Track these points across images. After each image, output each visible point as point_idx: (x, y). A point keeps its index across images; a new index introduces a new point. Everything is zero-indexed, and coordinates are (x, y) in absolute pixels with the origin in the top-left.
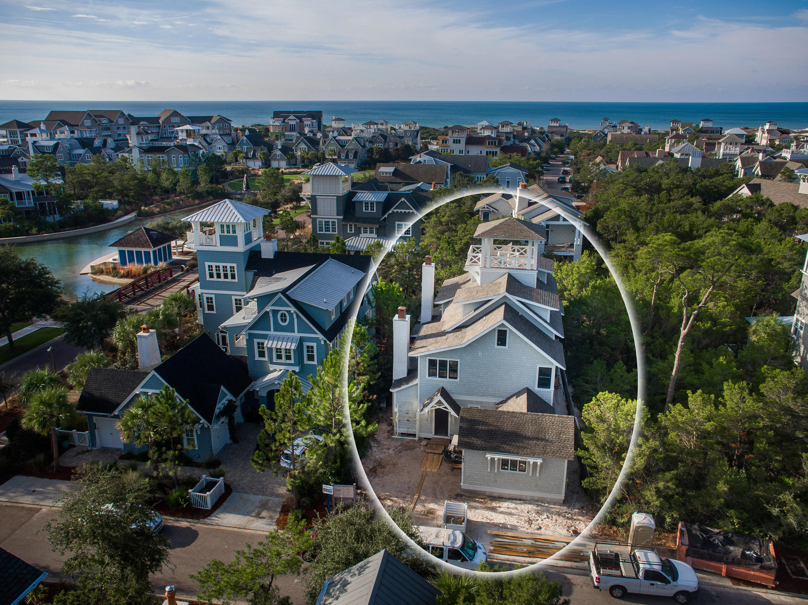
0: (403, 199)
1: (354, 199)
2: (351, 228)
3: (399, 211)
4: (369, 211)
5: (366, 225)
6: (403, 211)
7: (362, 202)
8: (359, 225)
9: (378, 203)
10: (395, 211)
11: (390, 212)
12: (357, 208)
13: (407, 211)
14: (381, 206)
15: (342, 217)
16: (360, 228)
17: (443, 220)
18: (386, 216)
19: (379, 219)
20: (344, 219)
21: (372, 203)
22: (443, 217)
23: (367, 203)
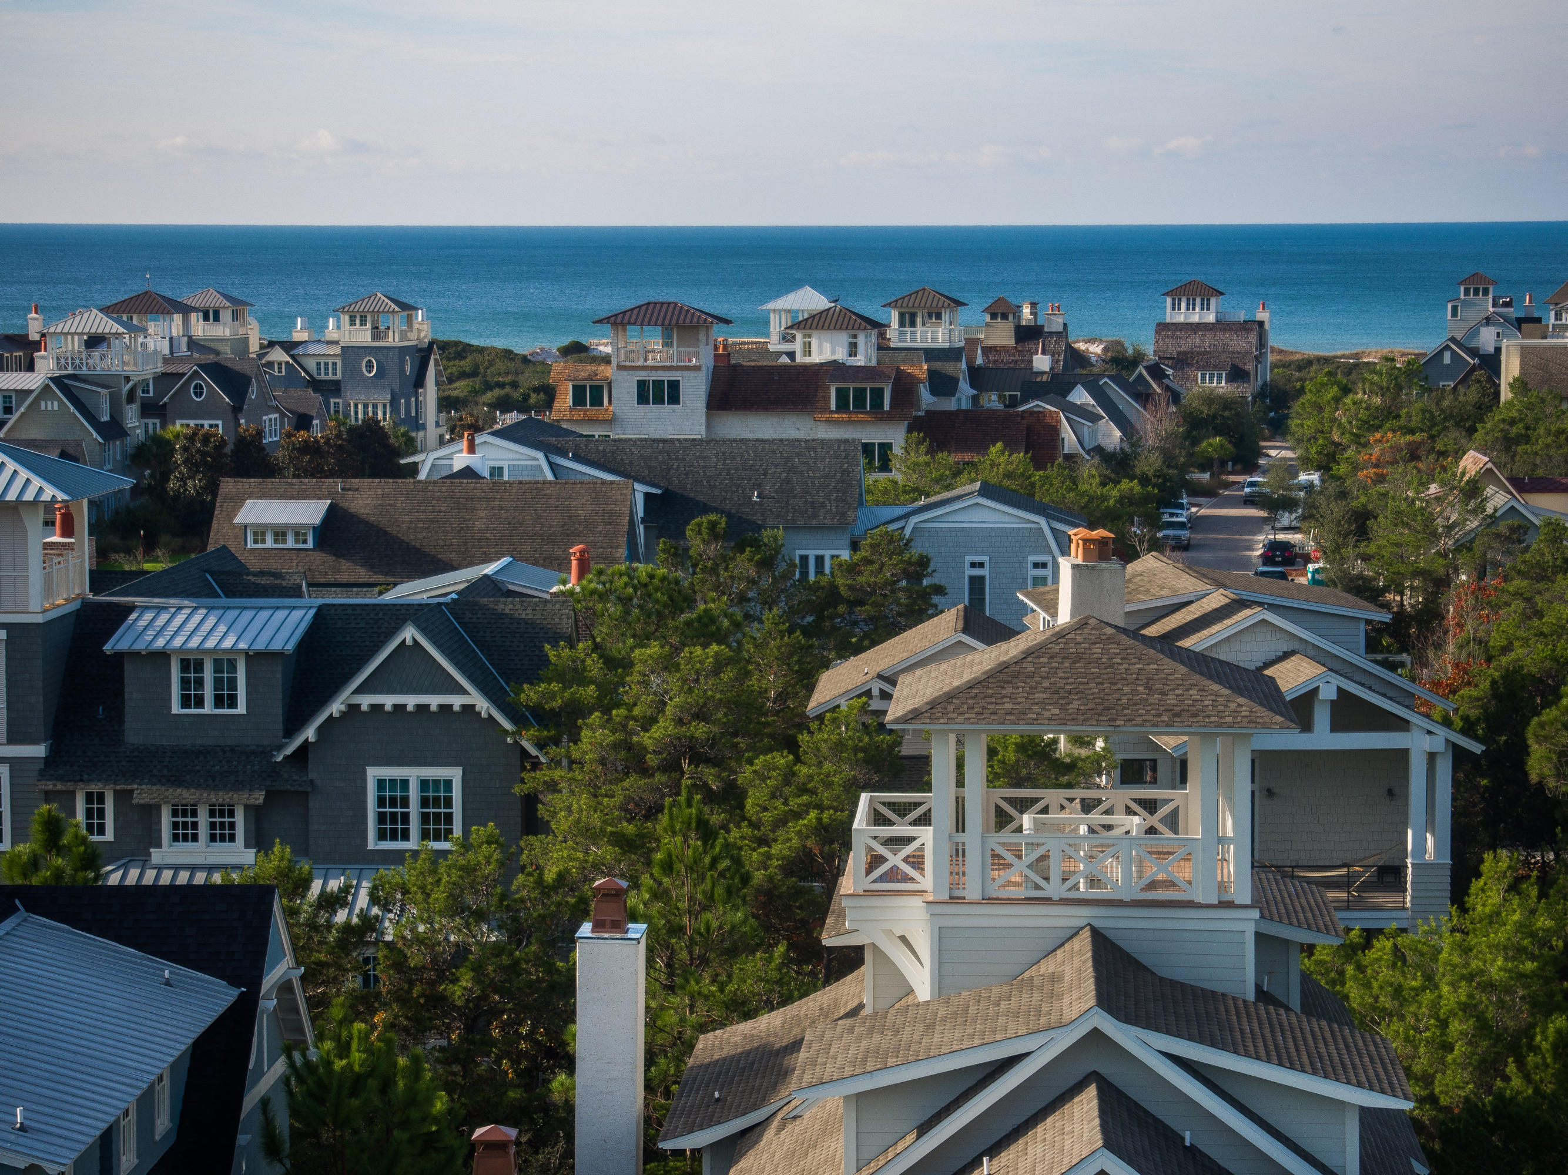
0: (409, 633)
1: (118, 643)
2: (95, 814)
3: (389, 701)
4: (209, 709)
5: (188, 795)
6: (411, 701)
7: (162, 657)
8: (143, 794)
9: (256, 659)
10: (366, 701)
11: (336, 707)
12: (133, 694)
13: (434, 701)
14: (277, 676)
15: (39, 751)
16: (151, 812)
17: (648, 739)
18: (310, 733)
19: (266, 753)
20: (50, 762)
21: (224, 663)
22: (648, 722)
23: (192, 664)
